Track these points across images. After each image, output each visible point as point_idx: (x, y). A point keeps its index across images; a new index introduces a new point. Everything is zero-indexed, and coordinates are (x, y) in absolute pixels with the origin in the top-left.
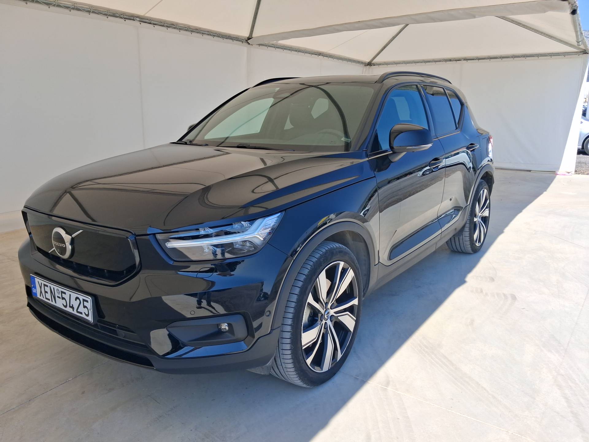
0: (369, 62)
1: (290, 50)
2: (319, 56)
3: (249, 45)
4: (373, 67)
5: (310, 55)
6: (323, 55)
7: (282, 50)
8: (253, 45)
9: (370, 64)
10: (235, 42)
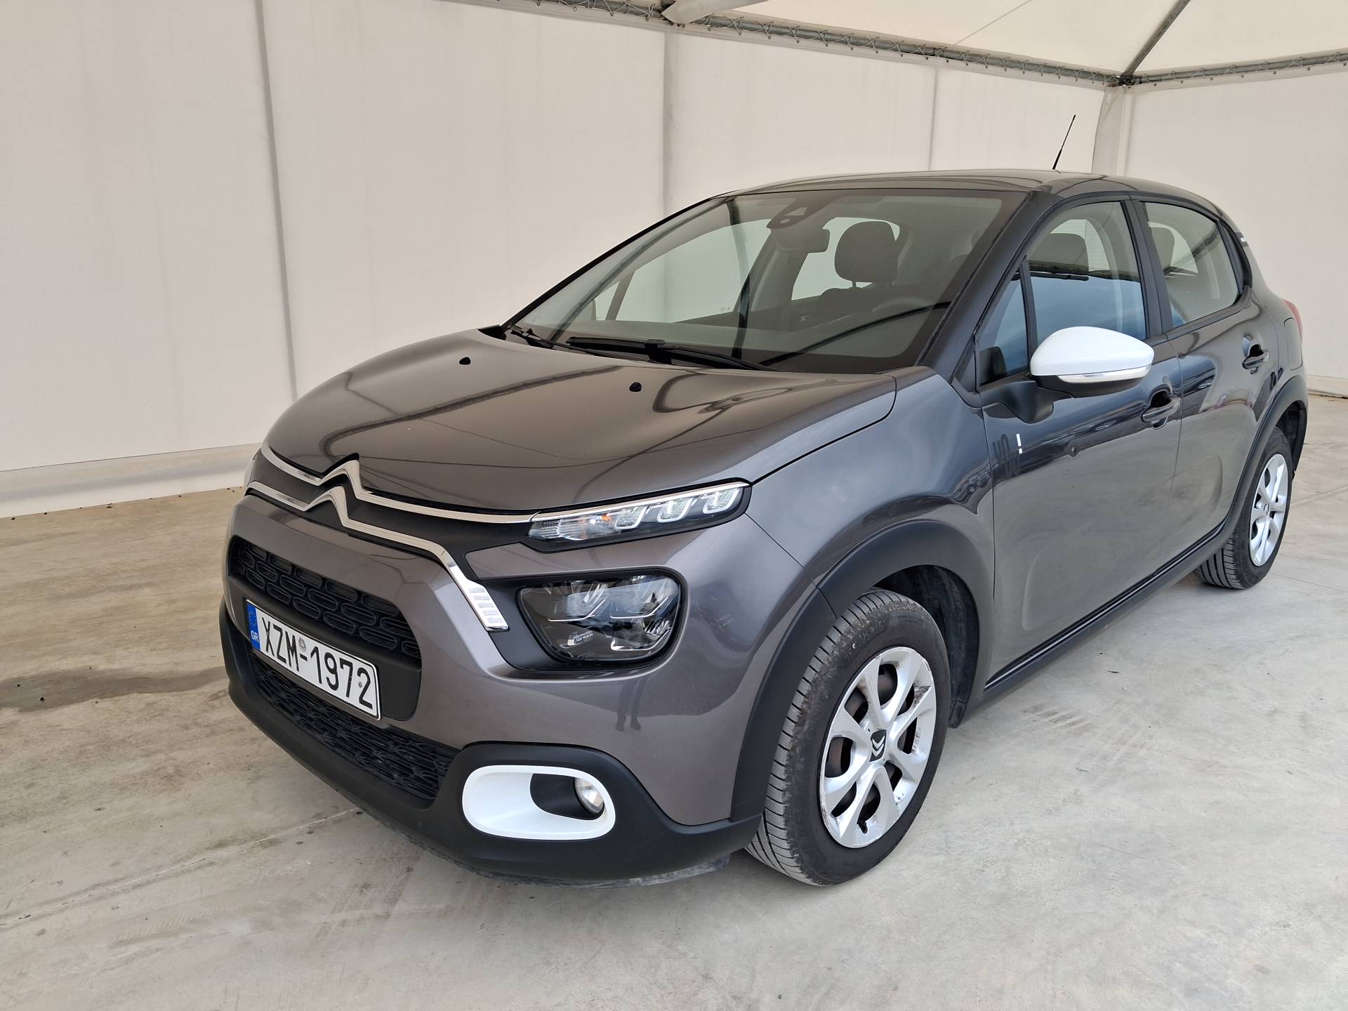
0: (1125, 73)
1: (822, 40)
2: (931, 58)
3: (670, 27)
4: (1137, 88)
5: (897, 55)
6: (946, 54)
7: (793, 41)
8: (684, 26)
9: (1128, 79)
10: (618, 16)
